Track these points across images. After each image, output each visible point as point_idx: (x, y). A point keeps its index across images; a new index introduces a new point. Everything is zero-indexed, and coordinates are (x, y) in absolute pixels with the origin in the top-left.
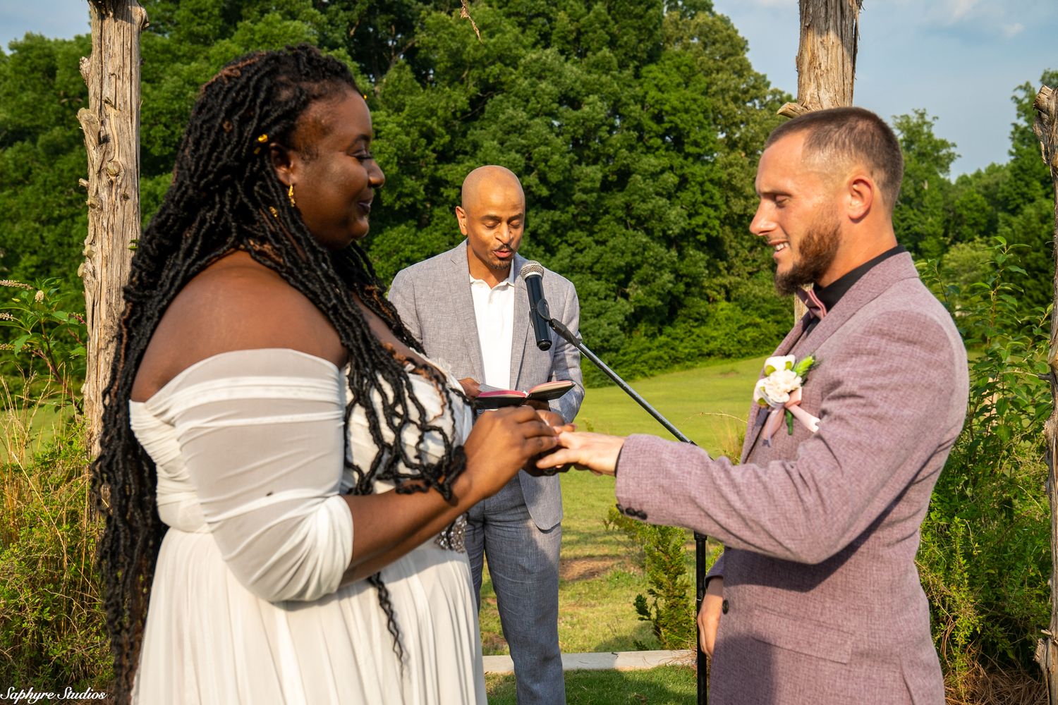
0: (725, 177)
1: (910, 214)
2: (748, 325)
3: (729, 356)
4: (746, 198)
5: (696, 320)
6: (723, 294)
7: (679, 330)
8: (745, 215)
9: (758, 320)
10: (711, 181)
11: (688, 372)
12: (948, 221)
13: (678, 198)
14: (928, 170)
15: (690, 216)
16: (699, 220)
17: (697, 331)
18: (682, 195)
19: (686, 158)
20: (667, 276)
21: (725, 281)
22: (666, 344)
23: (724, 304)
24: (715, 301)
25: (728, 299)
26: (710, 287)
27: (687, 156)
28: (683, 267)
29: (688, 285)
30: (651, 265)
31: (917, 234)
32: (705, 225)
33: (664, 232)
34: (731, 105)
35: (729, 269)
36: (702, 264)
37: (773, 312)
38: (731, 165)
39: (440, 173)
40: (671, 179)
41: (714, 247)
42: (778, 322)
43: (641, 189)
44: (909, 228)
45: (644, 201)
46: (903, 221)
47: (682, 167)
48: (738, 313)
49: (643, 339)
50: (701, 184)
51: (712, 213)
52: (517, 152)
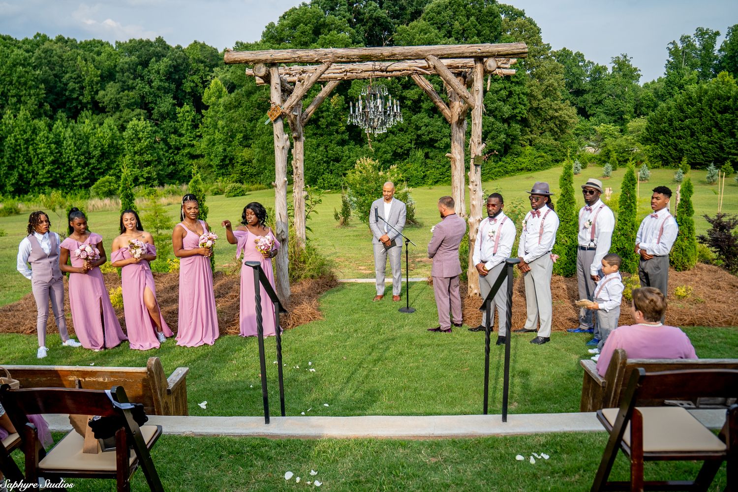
0: (529, 91)
1: (619, 102)
2: (539, 156)
3: (530, 170)
4: (539, 100)
5: (516, 155)
6: (528, 143)
7: (508, 159)
8: (538, 108)
9: (543, 154)
10: (523, 93)
11: (512, 178)
12: (637, 105)
13: (508, 101)
14: (628, 82)
15: (513, 109)
16: (517, 111)
17: (516, 159)
18: (510, 100)
19: (511, 83)
20: (503, 136)
21: (529, 137)
22: (502, 166)
23: (528, 147)
24: (525, 146)
25: (531, 145)
26: (522, 140)
27: (512, 82)
28: (510, 132)
29: (513, 139)
30: (496, 131)
31: (623, 111)
32: (520, 113)
33: (501, 116)
34: (532, 59)
35: (531, 132)
36: (518, 130)
37: (550, 151)
38: (532, 86)
39: (404, 94)
40: (504, 93)
41: (524, 122)
42: (552, 155)
43: (491, 98)
44: (618, 109)
45: (492, 103)
46: (616, 105)
47: (510, 88)
48: (535, 152)
49: (492, 163)
50: (518, 95)
51: (523, 107)
52: (437, 84)
